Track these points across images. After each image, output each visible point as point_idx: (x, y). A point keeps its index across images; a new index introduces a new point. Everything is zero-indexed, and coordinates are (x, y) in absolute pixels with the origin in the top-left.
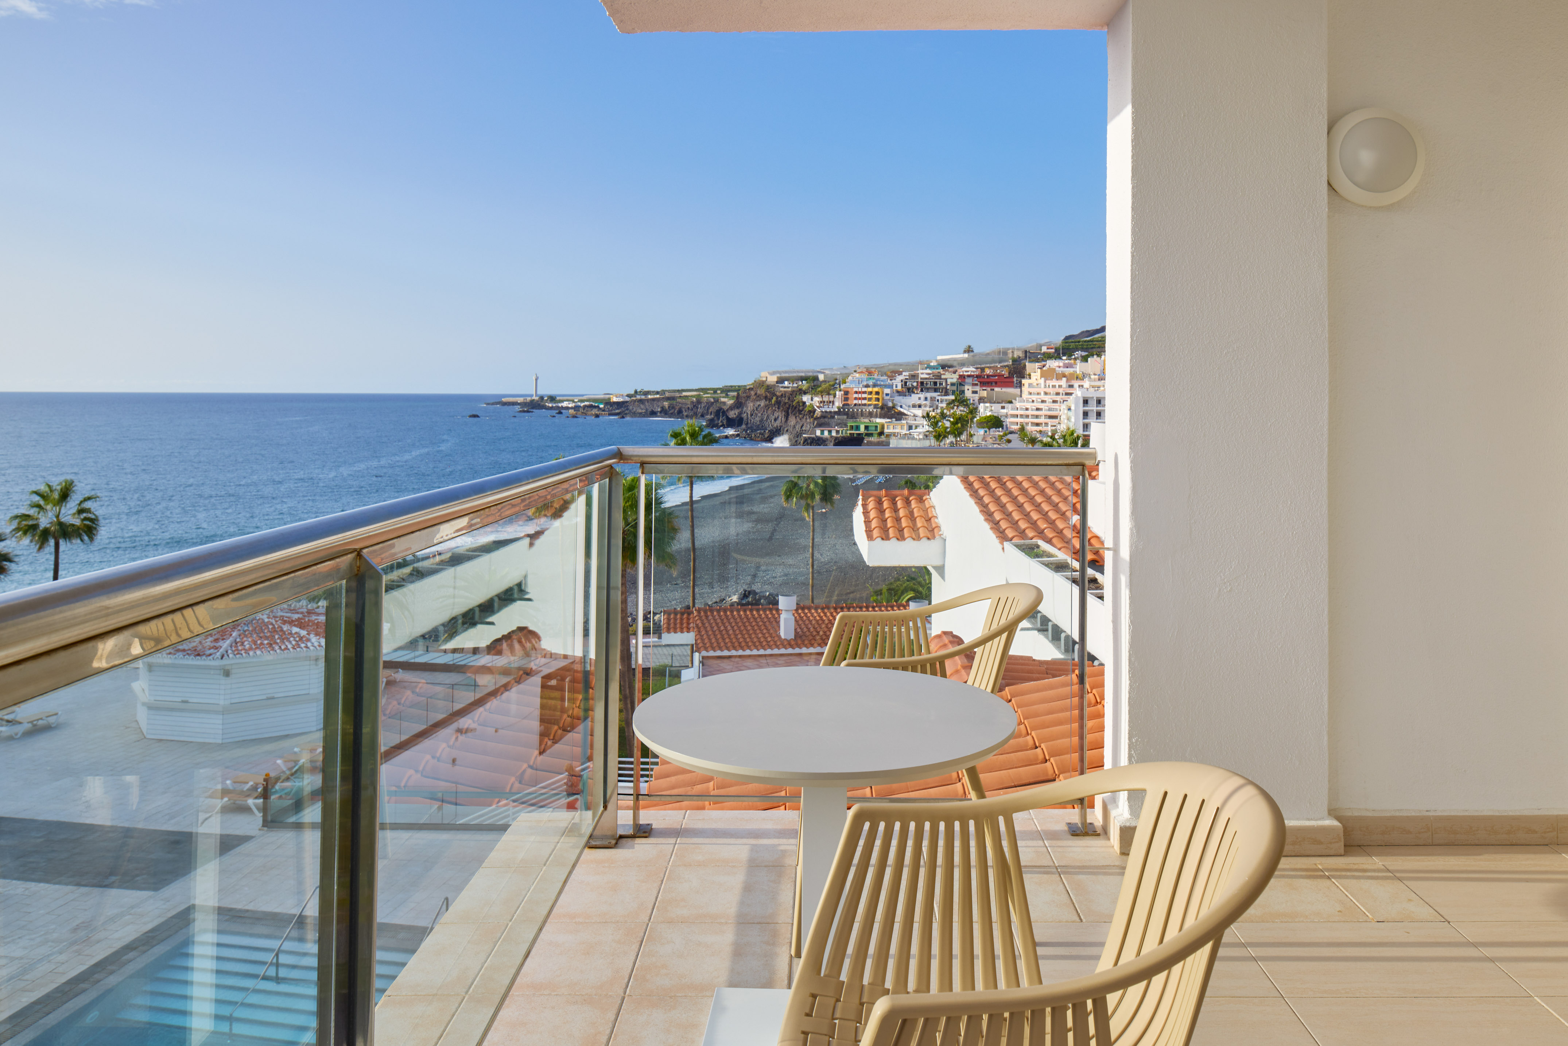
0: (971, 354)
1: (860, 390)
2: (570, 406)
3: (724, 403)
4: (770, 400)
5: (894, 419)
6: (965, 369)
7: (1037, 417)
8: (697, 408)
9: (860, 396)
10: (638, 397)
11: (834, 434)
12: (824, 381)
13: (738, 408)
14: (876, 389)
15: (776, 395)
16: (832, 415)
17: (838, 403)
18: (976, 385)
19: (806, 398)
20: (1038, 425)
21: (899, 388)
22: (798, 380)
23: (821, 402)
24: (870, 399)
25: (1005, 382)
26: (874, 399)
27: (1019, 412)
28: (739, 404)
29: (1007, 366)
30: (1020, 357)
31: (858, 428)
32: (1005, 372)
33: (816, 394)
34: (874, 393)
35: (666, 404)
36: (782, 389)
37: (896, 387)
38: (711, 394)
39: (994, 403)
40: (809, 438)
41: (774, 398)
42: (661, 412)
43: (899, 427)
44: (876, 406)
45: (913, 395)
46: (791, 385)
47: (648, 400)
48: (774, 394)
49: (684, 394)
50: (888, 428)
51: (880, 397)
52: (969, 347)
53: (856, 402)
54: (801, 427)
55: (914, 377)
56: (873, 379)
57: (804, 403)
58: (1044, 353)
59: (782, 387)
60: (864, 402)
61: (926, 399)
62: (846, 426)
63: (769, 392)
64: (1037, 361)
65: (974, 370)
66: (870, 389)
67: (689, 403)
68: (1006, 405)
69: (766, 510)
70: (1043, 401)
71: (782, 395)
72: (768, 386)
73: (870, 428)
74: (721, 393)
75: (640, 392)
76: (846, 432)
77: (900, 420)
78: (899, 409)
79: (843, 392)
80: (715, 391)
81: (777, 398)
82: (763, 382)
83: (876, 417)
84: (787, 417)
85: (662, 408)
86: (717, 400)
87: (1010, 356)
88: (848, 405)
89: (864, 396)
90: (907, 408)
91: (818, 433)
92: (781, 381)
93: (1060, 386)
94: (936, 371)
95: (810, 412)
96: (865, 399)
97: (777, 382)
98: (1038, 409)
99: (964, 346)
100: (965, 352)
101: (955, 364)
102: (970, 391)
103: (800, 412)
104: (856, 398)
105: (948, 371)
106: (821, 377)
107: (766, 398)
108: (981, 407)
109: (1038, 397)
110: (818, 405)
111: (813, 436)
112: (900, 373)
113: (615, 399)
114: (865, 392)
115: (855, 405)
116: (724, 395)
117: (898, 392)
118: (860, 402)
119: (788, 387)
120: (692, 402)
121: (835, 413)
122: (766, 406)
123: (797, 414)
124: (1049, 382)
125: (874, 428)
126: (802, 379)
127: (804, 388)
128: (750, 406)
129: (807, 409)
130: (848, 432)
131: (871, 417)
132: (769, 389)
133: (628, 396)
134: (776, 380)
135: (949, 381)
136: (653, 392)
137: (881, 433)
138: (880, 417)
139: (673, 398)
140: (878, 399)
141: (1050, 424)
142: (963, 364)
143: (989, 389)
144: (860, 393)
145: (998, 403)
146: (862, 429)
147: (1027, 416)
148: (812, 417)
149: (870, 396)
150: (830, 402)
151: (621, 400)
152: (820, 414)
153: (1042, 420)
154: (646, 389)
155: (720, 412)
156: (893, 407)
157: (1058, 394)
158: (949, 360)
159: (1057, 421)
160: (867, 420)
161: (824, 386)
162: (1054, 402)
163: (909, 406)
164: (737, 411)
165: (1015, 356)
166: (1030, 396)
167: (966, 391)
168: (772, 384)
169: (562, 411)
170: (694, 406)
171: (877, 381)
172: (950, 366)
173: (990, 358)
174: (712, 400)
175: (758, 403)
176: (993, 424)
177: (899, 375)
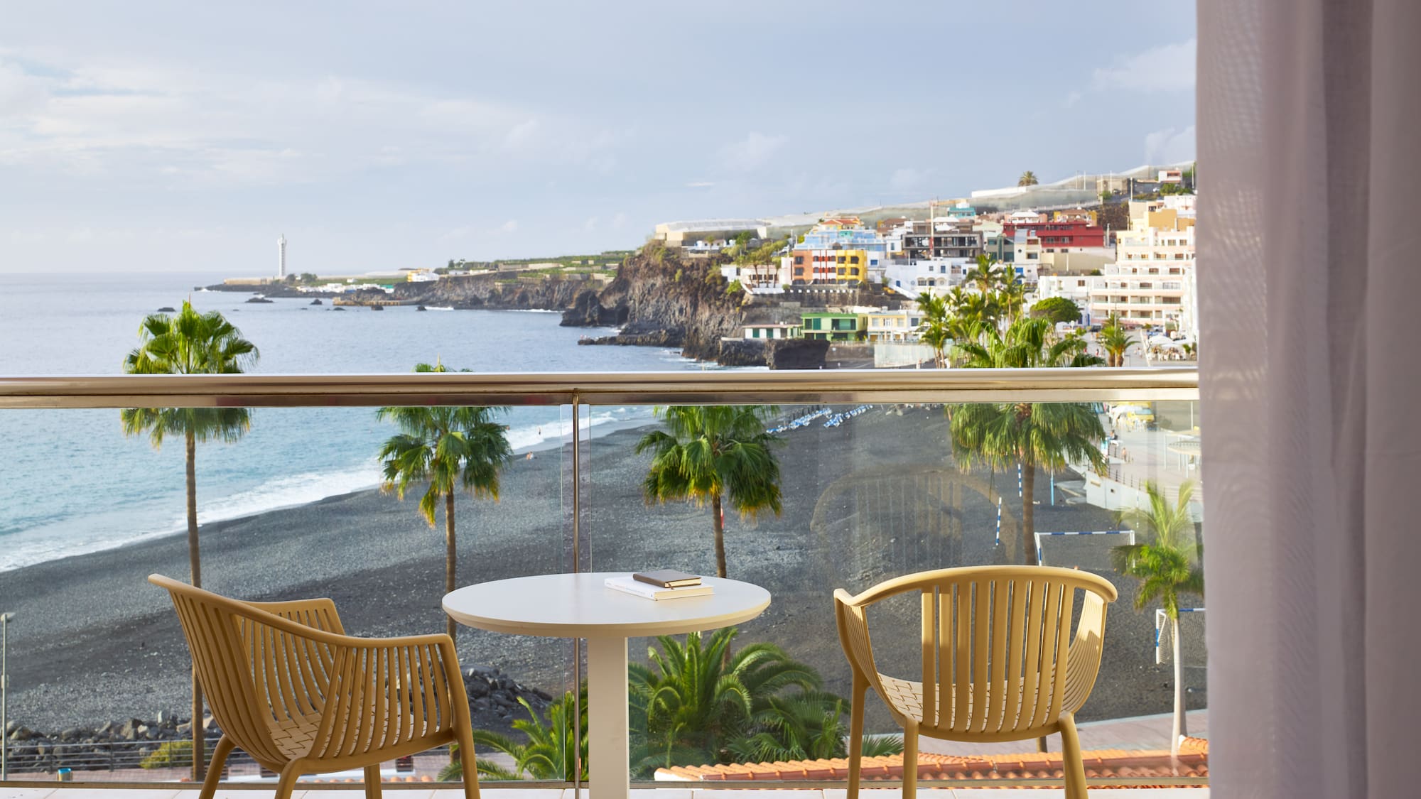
0: (1033, 187)
1: (823, 254)
2: (338, 291)
3: (600, 282)
4: (672, 275)
5: (885, 308)
6: (1017, 214)
7: (1142, 299)
8: (553, 292)
9: (823, 265)
10: (452, 273)
11: (777, 335)
12: (767, 240)
13: (620, 290)
14: (852, 253)
15: (681, 266)
16: (773, 301)
17: (785, 278)
18: (1035, 242)
19: (728, 271)
20: (1144, 314)
21: (898, 250)
22: (721, 238)
23: (754, 277)
24: (842, 271)
25: (1091, 237)
26: (849, 271)
27: (1109, 292)
28: (621, 284)
29: (1095, 208)
30: (1118, 192)
31: (818, 324)
32: (1091, 221)
33: (745, 263)
34: (848, 259)
35: (499, 285)
36: (692, 255)
37: (893, 248)
38: (577, 266)
39: (1067, 274)
40: (733, 343)
41: (679, 272)
42: (490, 300)
43: (895, 321)
44: (852, 284)
45: (919, 263)
46: (708, 248)
47: (469, 279)
48: (678, 265)
49: (532, 267)
50: (873, 324)
51: (859, 266)
52: (1030, 174)
53: (817, 276)
54: (720, 323)
55: (922, 228)
56: (851, 233)
57: (725, 279)
58: (1162, 184)
59: (693, 251)
60: (831, 276)
61: (943, 268)
62: (799, 321)
63: (669, 261)
64: (1150, 197)
65: (1035, 215)
66: (840, 253)
67: (538, 282)
68: (1088, 279)
69: (607, 481)
70: (1152, 271)
71: (692, 266)
72: (668, 249)
73: (841, 325)
74: (595, 265)
75: (459, 264)
76: (796, 332)
77: (897, 308)
78: (895, 288)
79: (793, 259)
80: (585, 261)
81: (684, 272)
82: (660, 243)
83: (854, 304)
84: (695, 306)
85: (492, 292)
86: (587, 278)
87: (1101, 189)
88: (802, 281)
89: (831, 264)
90: (909, 286)
91: (749, 334)
92: (691, 239)
93: (1183, 242)
94: (967, 219)
95: (734, 295)
96: (832, 270)
97: (684, 243)
98: (1143, 285)
99: (1021, 174)
100: (1022, 183)
101: (1001, 205)
102: (1024, 254)
103: (717, 295)
104: (816, 270)
105: (987, 218)
106: (763, 233)
107: (664, 271)
108: (1043, 282)
109: (1144, 262)
110: (749, 282)
111: (740, 339)
112: (900, 224)
113: (415, 278)
114: (831, 259)
115: (816, 281)
116: (599, 268)
117: (894, 256)
118: (824, 276)
119: (702, 252)
120: (544, 281)
121: (780, 296)
122: (664, 287)
123: (713, 301)
124: (1166, 236)
125: (849, 325)
126: (728, 236)
127: (730, 253)
128: (637, 287)
129: (729, 290)
130: (803, 332)
131: (845, 304)
132: (671, 254)
133: (438, 271)
134: (681, 238)
135: (986, 236)
136: (481, 264)
137: (862, 334)
138: (860, 304)
139: (512, 275)
140: (856, 271)
141: (1164, 314)
142: (1014, 205)
143: (1057, 250)
144: (823, 259)
145: (1074, 274)
146: (826, 326)
147: (1124, 299)
148: (739, 304)
149: (842, 266)
150: (770, 277)
151: (427, 279)
152: (752, 298)
153: (1151, 306)
154: (469, 260)
155: (589, 299)
156: (885, 284)
157: (1179, 257)
158: (990, 199)
159: (1177, 306)
160: (836, 310)
161: (766, 248)
162: (1173, 271)
163: (913, 283)
164: (618, 296)
165: (1111, 190)
166: (1129, 262)
167: (1016, 254)
168: (676, 245)
169: (320, 300)
170: (548, 288)
171: (856, 237)
172: (992, 210)
173: (1063, 194)
174: (579, 277)
175: (652, 281)
176: (1061, 313)
177: (899, 225)
